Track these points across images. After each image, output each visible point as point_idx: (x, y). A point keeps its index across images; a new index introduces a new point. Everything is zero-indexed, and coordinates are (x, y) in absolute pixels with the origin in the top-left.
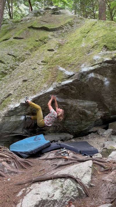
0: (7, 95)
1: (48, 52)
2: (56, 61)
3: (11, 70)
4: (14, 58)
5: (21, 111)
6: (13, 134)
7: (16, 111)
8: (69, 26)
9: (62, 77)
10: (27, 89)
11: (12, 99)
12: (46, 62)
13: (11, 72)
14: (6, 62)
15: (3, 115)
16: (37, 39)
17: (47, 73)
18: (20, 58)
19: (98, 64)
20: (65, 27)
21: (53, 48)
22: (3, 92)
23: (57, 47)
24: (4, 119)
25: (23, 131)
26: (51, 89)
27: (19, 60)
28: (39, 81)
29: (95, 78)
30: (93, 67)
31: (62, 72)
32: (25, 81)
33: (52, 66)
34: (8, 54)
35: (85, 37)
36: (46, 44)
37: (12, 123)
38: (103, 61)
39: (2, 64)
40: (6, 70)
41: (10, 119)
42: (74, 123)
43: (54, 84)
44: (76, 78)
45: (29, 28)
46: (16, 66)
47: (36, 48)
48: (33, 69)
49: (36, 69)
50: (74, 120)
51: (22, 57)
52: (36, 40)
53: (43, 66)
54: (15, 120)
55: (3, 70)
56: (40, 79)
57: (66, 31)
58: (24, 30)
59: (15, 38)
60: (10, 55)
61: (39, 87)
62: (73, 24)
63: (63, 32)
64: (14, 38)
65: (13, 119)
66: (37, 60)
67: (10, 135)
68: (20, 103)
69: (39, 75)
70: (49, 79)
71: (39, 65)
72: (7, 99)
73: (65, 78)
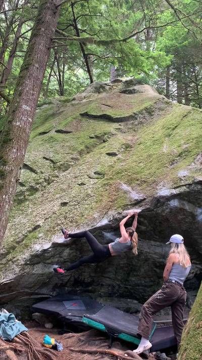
0: (33, 227)
1: (107, 156)
2: (118, 173)
3: (45, 184)
4: (52, 165)
5: (53, 256)
6: (37, 294)
7: (44, 256)
8: (146, 115)
9: (126, 202)
10: (65, 219)
11: (40, 235)
12: (102, 174)
13: (45, 187)
14: (39, 171)
15: (23, 263)
16: (93, 135)
17: (101, 193)
18: (61, 165)
19: (185, 185)
20: (140, 115)
21: (115, 151)
22: (27, 221)
23: (123, 150)
24: (23, 269)
25: (55, 290)
26: (105, 222)
27: (59, 168)
28: (86, 206)
29: (181, 209)
30: (177, 189)
31: (125, 192)
32: (64, 204)
33: (111, 182)
34: (44, 158)
35: (170, 135)
36: (106, 144)
37: (35, 277)
38: (193, 181)
39: (33, 174)
40: (38, 184)
41: (33, 269)
42: (145, 282)
43: (110, 212)
44: (148, 206)
45: (82, 115)
46: (54, 177)
47: (89, 149)
48: (79, 185)
49: (85, 184)
50: (145, 278)
51: (64, 164)
52: (91, 136)
53: (96, 180)
54: (40, 272)
55: (33, 184)
56: (89, 202)
57: (141, 122)
58: (74, 119)
59: (58, 131)
60: (47, 159)
61: (85, 217)
62: (153, 111)
63: (136, 123)
64: (56, 131)
65: (38, 270)
66: (89, 169)
67: (32, 297)
68: (51, 243)
69: (88, 195)
70: (103, 204)
71: (90, 178)
72: (32, 233)
73: (130, 205)
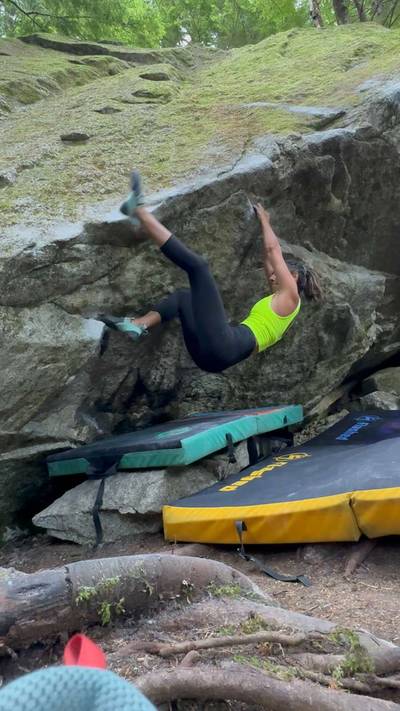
5: (90, 280)
9: (290, 119)
12: (159, 96)
26: (258, 160)
32: (75, 138)
37: (29, 360)
41: (20, 325)
43: (259, 141)
44: (366, 124)
48: (98, 111)
49: (119, 110)
51: (21, 85)
54: (48, 339)
61: (174, 160)
68: (80, 223)
71: (127, 102)
73: (308, 126)
